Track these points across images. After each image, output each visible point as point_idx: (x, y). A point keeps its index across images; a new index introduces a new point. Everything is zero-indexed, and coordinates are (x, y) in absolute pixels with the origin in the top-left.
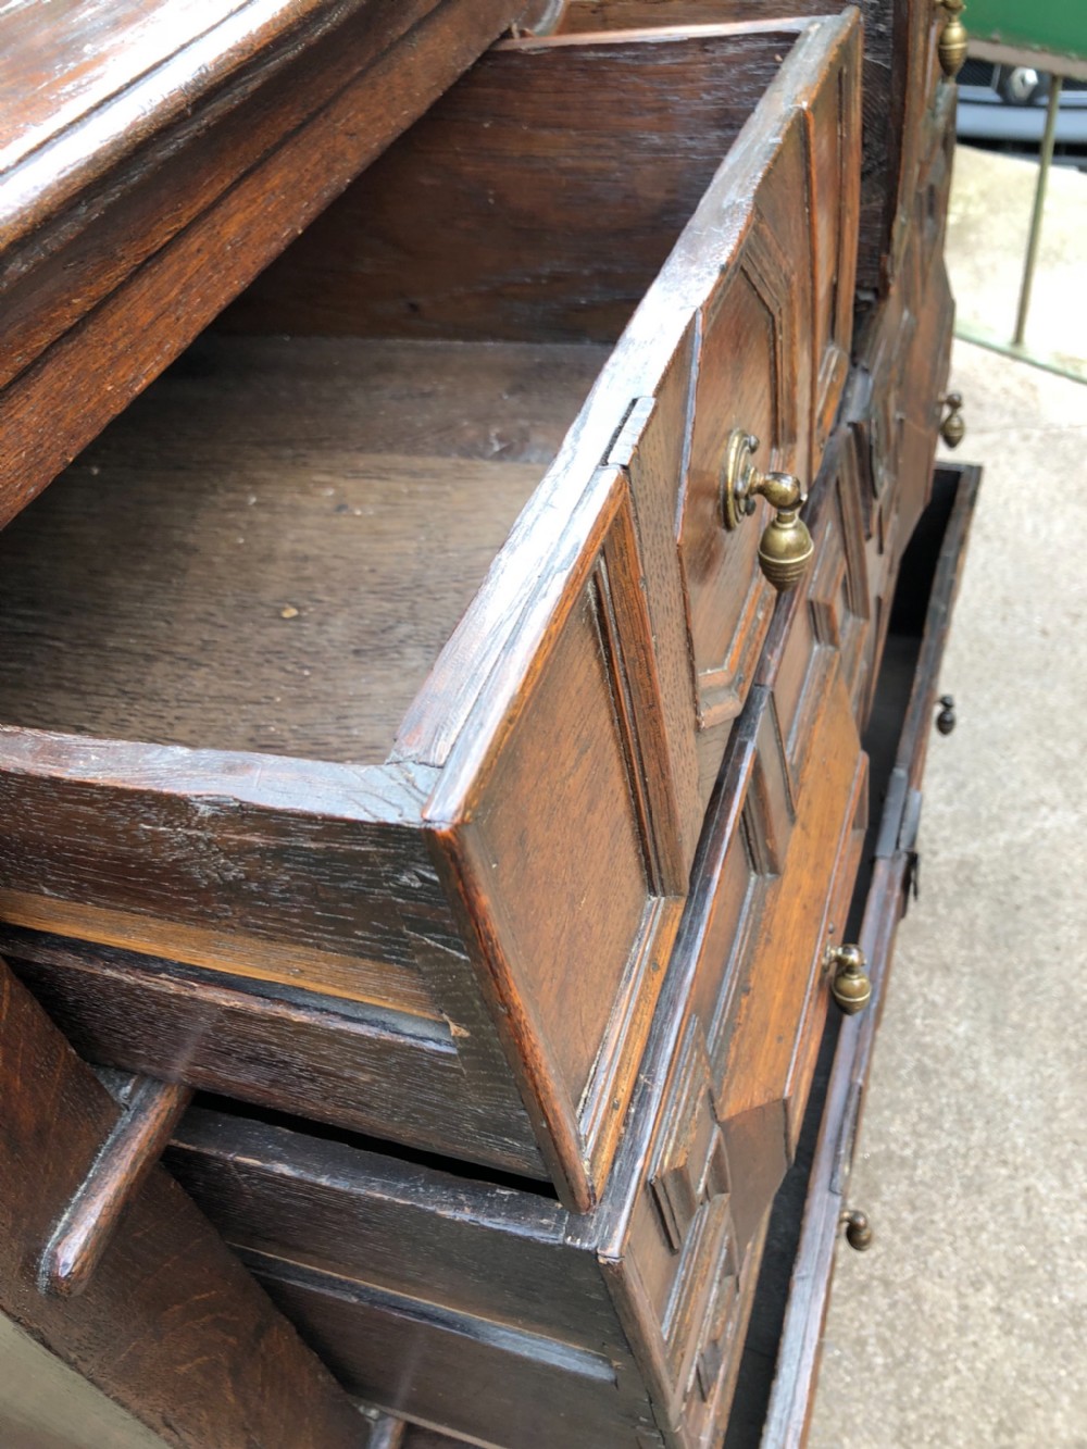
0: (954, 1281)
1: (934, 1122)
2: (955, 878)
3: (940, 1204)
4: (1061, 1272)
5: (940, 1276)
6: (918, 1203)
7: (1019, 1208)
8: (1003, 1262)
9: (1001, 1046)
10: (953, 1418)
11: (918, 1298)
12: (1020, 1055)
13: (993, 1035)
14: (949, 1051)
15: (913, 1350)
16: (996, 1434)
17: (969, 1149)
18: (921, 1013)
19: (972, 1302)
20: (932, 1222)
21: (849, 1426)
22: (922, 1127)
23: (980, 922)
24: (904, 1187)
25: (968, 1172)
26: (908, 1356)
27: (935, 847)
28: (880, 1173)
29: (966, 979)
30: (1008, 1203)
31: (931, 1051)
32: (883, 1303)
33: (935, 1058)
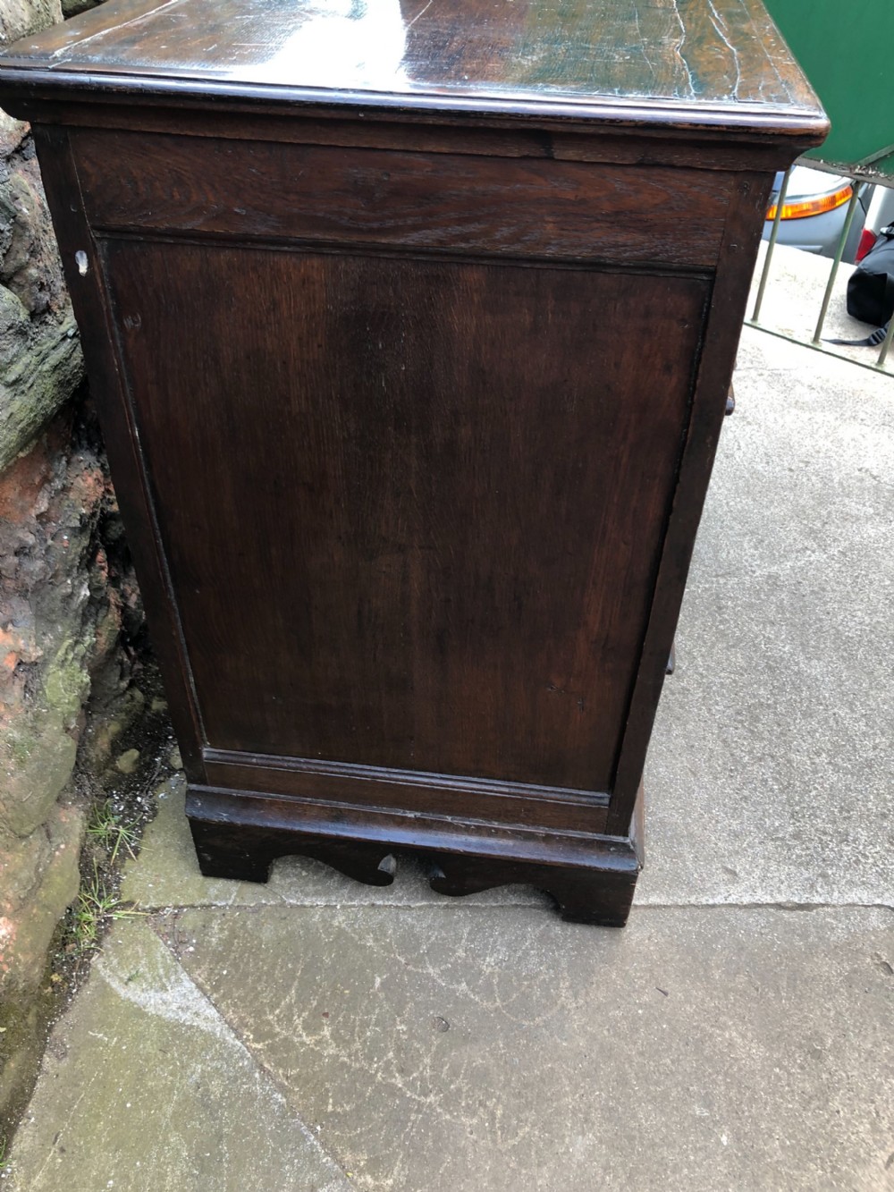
0: (806, 753)
1: (782, 689)
2: (767, 583)
3: (792, 723)
4: (858, 746)
5: (798, 751)
6: (781, 723)
7: (831, 722)
8: (829, 745)
9: (808, 656)
10: (818, 808)
11: (789, 761)
12: (819, 659)
13: (803, 650)
14: (782, 659)
15: (792, 782)
16: (840, 812)
17: (802, 699)
18: (763, 642)
19: (817, 761)
20: (790, 730)
21: (766, 814)
22: (776, 691)
23: (785, 602)
24: (771, 716)
25: (804, 709)
26: (790, 784)
27: (753, 569)
28: (758, 711)
29: (784, 628)
30: (826, 720)
31: (772, 659)
32: (772, 764)
33: (775, 661)
